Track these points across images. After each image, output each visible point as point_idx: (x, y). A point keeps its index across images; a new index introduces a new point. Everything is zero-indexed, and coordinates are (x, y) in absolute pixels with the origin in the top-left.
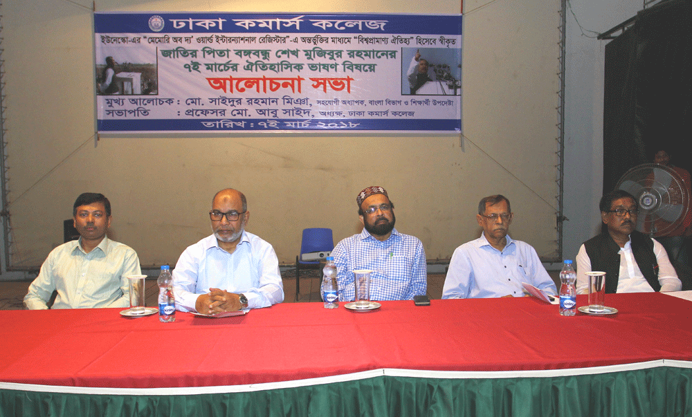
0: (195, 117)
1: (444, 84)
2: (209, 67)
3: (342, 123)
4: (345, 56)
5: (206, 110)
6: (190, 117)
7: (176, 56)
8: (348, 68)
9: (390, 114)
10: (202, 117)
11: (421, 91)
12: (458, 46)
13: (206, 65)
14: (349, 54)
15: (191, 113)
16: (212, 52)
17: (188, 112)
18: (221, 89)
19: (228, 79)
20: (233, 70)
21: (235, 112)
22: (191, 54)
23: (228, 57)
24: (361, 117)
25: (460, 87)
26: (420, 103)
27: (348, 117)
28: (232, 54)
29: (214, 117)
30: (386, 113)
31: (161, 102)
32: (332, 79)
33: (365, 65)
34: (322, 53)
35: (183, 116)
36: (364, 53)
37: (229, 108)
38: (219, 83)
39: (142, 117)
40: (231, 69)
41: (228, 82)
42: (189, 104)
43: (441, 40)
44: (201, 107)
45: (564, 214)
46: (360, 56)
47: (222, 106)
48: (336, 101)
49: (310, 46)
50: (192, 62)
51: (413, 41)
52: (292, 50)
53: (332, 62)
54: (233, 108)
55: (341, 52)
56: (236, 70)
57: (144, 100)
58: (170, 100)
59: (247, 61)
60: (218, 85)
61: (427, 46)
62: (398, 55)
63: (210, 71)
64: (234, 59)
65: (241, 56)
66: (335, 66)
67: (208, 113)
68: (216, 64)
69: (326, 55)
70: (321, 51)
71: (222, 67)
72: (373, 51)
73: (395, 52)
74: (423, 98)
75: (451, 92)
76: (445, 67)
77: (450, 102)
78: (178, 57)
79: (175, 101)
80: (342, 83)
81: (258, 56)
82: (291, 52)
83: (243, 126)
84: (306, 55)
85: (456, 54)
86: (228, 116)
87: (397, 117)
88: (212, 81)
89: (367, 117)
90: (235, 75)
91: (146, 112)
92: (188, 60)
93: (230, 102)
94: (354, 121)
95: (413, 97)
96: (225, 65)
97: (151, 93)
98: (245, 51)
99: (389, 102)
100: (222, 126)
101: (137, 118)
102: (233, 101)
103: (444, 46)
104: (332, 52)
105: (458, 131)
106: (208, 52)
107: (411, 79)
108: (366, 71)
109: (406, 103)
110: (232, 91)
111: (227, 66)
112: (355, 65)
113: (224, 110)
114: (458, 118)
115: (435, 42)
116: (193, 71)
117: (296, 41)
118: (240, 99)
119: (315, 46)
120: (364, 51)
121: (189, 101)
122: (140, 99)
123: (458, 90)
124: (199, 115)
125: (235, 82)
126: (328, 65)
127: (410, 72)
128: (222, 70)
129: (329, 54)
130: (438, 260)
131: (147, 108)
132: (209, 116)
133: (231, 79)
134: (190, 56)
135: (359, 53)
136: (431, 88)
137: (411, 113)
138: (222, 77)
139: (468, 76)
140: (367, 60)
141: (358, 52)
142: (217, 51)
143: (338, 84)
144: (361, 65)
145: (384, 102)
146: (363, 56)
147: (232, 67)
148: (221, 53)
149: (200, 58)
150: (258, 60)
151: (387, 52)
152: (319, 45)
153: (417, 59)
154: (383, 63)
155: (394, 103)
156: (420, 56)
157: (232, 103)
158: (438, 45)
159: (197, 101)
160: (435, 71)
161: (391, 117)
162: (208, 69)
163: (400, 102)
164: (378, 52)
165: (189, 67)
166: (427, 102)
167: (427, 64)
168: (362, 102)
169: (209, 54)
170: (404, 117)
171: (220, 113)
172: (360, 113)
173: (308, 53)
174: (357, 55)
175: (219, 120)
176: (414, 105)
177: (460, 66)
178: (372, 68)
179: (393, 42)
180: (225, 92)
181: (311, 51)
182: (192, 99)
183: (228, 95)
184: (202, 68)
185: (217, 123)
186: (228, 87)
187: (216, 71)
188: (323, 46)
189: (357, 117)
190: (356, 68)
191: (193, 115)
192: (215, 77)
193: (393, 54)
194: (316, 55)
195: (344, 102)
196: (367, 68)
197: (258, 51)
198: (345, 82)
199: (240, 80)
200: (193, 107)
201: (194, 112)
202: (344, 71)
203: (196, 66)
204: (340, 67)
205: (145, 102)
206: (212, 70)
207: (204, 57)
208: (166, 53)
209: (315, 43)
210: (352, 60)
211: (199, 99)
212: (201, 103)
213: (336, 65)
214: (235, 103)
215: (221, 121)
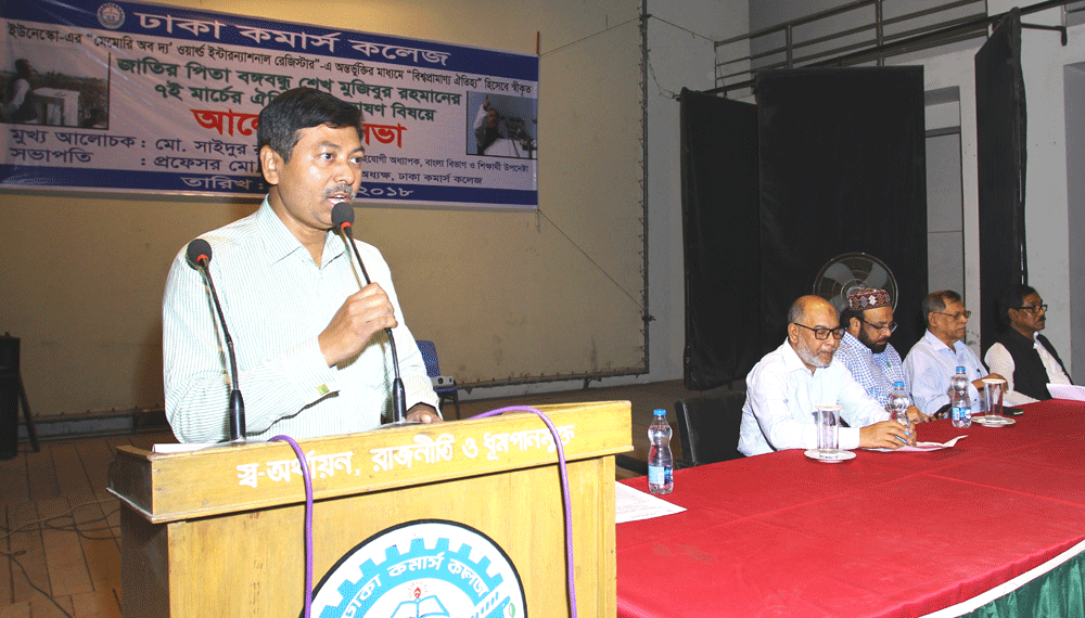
0: (171, 169)
1: (517, 143)
2: (196, 93)
3: (389, 189)
4: (395, 97)
5: (189, 160)
6: (162, 169)
7: (142, 72)
8: (399, 112)
9: (452, 179)
10: (182, 169)
11: (491, 150)
12: (533, 95)
13: (192, 89)
14: (400, 93)
15: (164, 163)
16: (201, 70)
17: (159, 161)
18: (215, 129)
19: (226, 114)
20: (234, 102)
21: (235, 166)
22: (168, 70)
23: (227, 80)
24: (415, 182)
25: (536, 149)
26: (489, 166)
27: (398, 181)
28: (233, 77)
29: (201, 170)
30: (447, 178)
31: (114, 141)
32: (377, 126)
33: (421, 111)
34: (364, 89)
35: (151, 167)
36: (419, 94)
37: (226, 158)
38: (211, 120)
39: (77, 164)
40: (231, 100)
41: (226, 119)
42: (161, 148)
43: (515, 86)
44: (181, 154)
45: (651, 313)
46: (414, 97)
47: (215, 155)
48: (382, 157)
49: (348, 77)
50: (168, 82)
51: (482, 84)
52: (323, 80)
53: (378, 102)
54: (233, 159)
55: (389, 89)
56: (239, 101)
57: (84, 136)
58: (129, 139)
59: (256, 90)
60: (210, 121)
61: (497, 92)
62: (463, 100)
63: (198, 99)
64: (237, 85)
65: (247, 81)
66: (381, 108)
67: (193, 164)
68: (207, 90)
69: (370, 92)
70: (363, 85)
71: (217, 95)
72: (432, 92)
73: (458, 96)
74: (492, 161)
75: (525, 154)
76: (519, 120)
77: (524, 168)
78: (145, 72)
79: (138, 143)
80: (390, 133)
81: (273, 84)
82: (322, 82)
83: (247, 187)
84: (343, 89)
85: (531, 105)
86: (224, 170)
87: (461, 184)
88: (200, 115)
89: (423, 182)
90: (236, 108)
91: (85, 156)
92: (162, 79)
93: (227, 149)
94: (406, 187)
95: (480, 158)
96: (222, 92)
97: (97, 126)
98: (254, 75)
99: (451, 163)
100: (214, 186)
101: (68, 165)
102: (233, 148)
103: (518, 94)
104: (379, 88)
105: (535, 207)
106: (195, 69)
107: (479, 133)
108: (423, 118)
109: (472, 165)
110: (231, 132)
111: (225, 94)
112: (409, 109)
113: (218, 162)
114: (534, 189)
115: (506, 87)
116: (171, 98)
117: (328, 67)
118: (244, 146)
119: (355, 77)
120: (421, 92)
121: (162, 144)
122: (76, 135)
123: (534, 152)
124: (177, 167)
125: (236, 120)
126: (372, 105)
127: (477, 124)
128: (216, 100)
129: (373, 91)
130: (509, 378)
131: (87, 149)
132: (194, 169)
133: (231, 115)
134: (166, 73)
135: (414, 94)
136: (502, 147)
137: (479, 180)
138: (217, 110)
139: (544, 134)
140: (424, 104)
141: (413, 91)
142: (210, 69)
143: (387, 134)
144: (416, 110)
145: (445, 163)
146: (418, 98)
147: (233, 97)
148: (217, 74)
149: (181, 78)
150: (273, 89)
151: (449, 95)
152: (361, 76)
153: (485, 108)
154: (443, 109)
155: (457, 164)
156: (489, 104)
157: (230, 151)
158: (511, 92)
159: (175, 144)
160: (507, 125)
161: (453, 183)
162: (195, 95)
163: (464, 164)
164: (438, 94)
165: (164, 90)
166: (497, 165)
167: (497, 115)
168: (417, 161)
169: (197, 73)
170: (469, 185)
171: (212, 165)
172: (413, 176)
173: (344, 87)
174: (411, 96)
175: (210, 176)
176: (481, 168)
177: (535, 122)
178: (430, 115)
179: (457, 82)
180: (221, 133)
181: (349, 84)
182: (166, 141)
183: (226, 137)
184: (185, 93)
185: (207, 180)
186: (226, 125)
187: (207, 100)
188: (367, 79)
189: (410, 181)
190: (410, 114)
191: (167, 166)
192: (204, 109)
193: (456, 98)
194: (356, 91)
195: (394, 160)
196: (423, 114)
197: (273, 77)
198: (395, 132)
199: (244, 117)
200: (167, 152)
201: (170, 161)
202: (394, 116)
203: (175, 89)
204: (388, 111)
205: (85, 139)
206: (201, 98)
207: (189, 76)
208: (125, 65)
209: (355, 74)
210: (403, 101)
211: (178, 141)
212: (181, 149)
213: (383, 106)
214: (236, 152)
215: (213, 179)
